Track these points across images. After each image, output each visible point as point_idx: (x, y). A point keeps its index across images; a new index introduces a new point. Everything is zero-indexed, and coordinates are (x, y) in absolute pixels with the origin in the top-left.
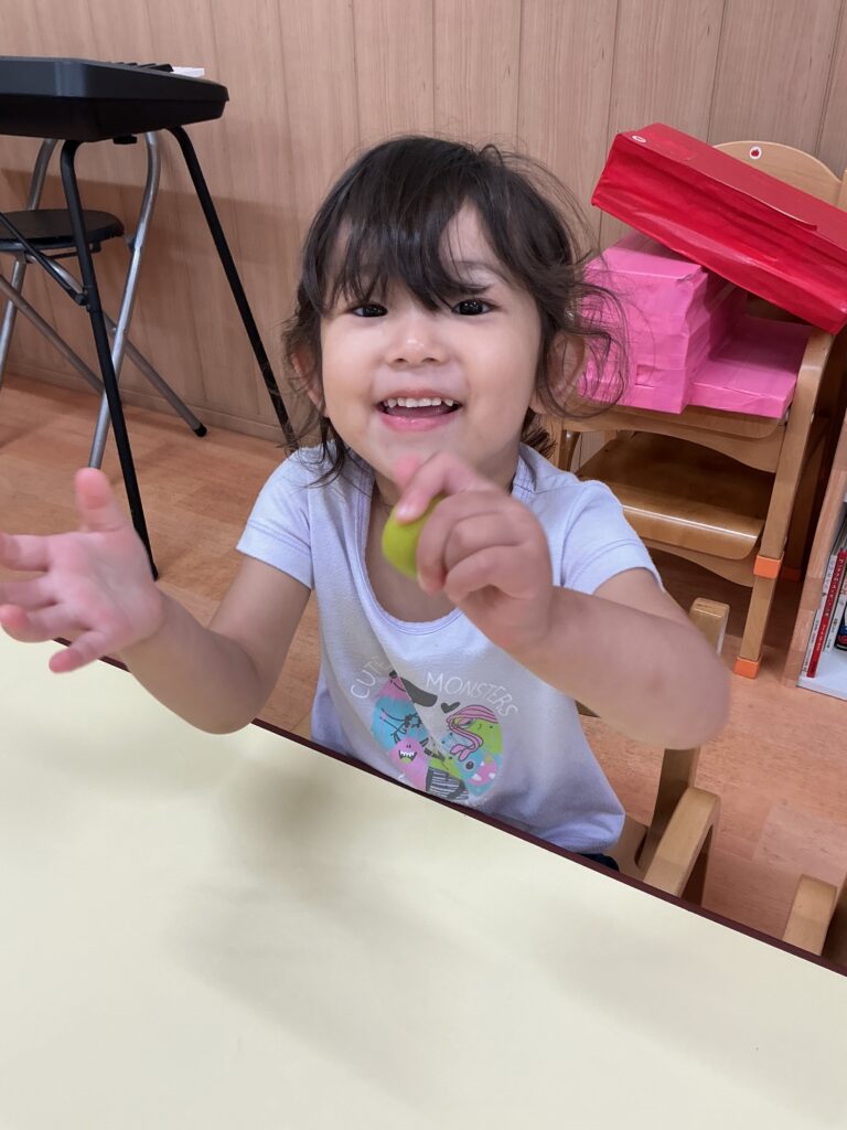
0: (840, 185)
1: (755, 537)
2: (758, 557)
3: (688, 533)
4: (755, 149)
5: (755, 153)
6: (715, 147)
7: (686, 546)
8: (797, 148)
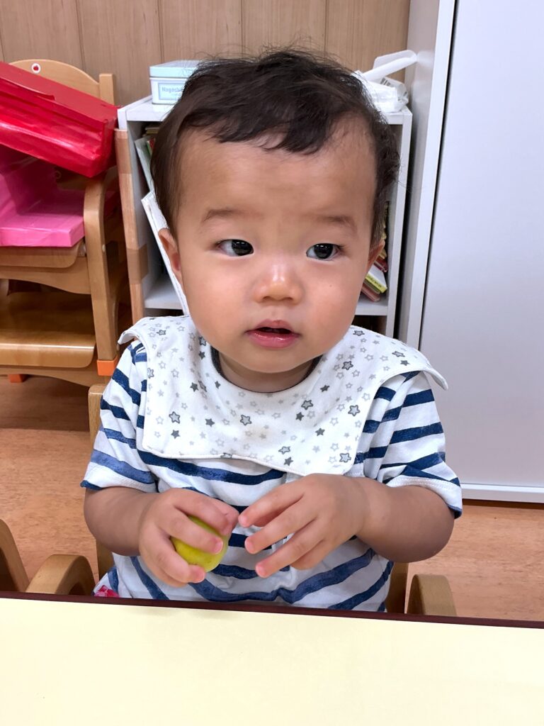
0: (98, 87)
1: (93, 348)
2: (98, 361)
3: (43, 355)
4: (35, 65)
5: (36, 68)
6: (11, 64)
7: (45, 365)
8: (69, 64)
